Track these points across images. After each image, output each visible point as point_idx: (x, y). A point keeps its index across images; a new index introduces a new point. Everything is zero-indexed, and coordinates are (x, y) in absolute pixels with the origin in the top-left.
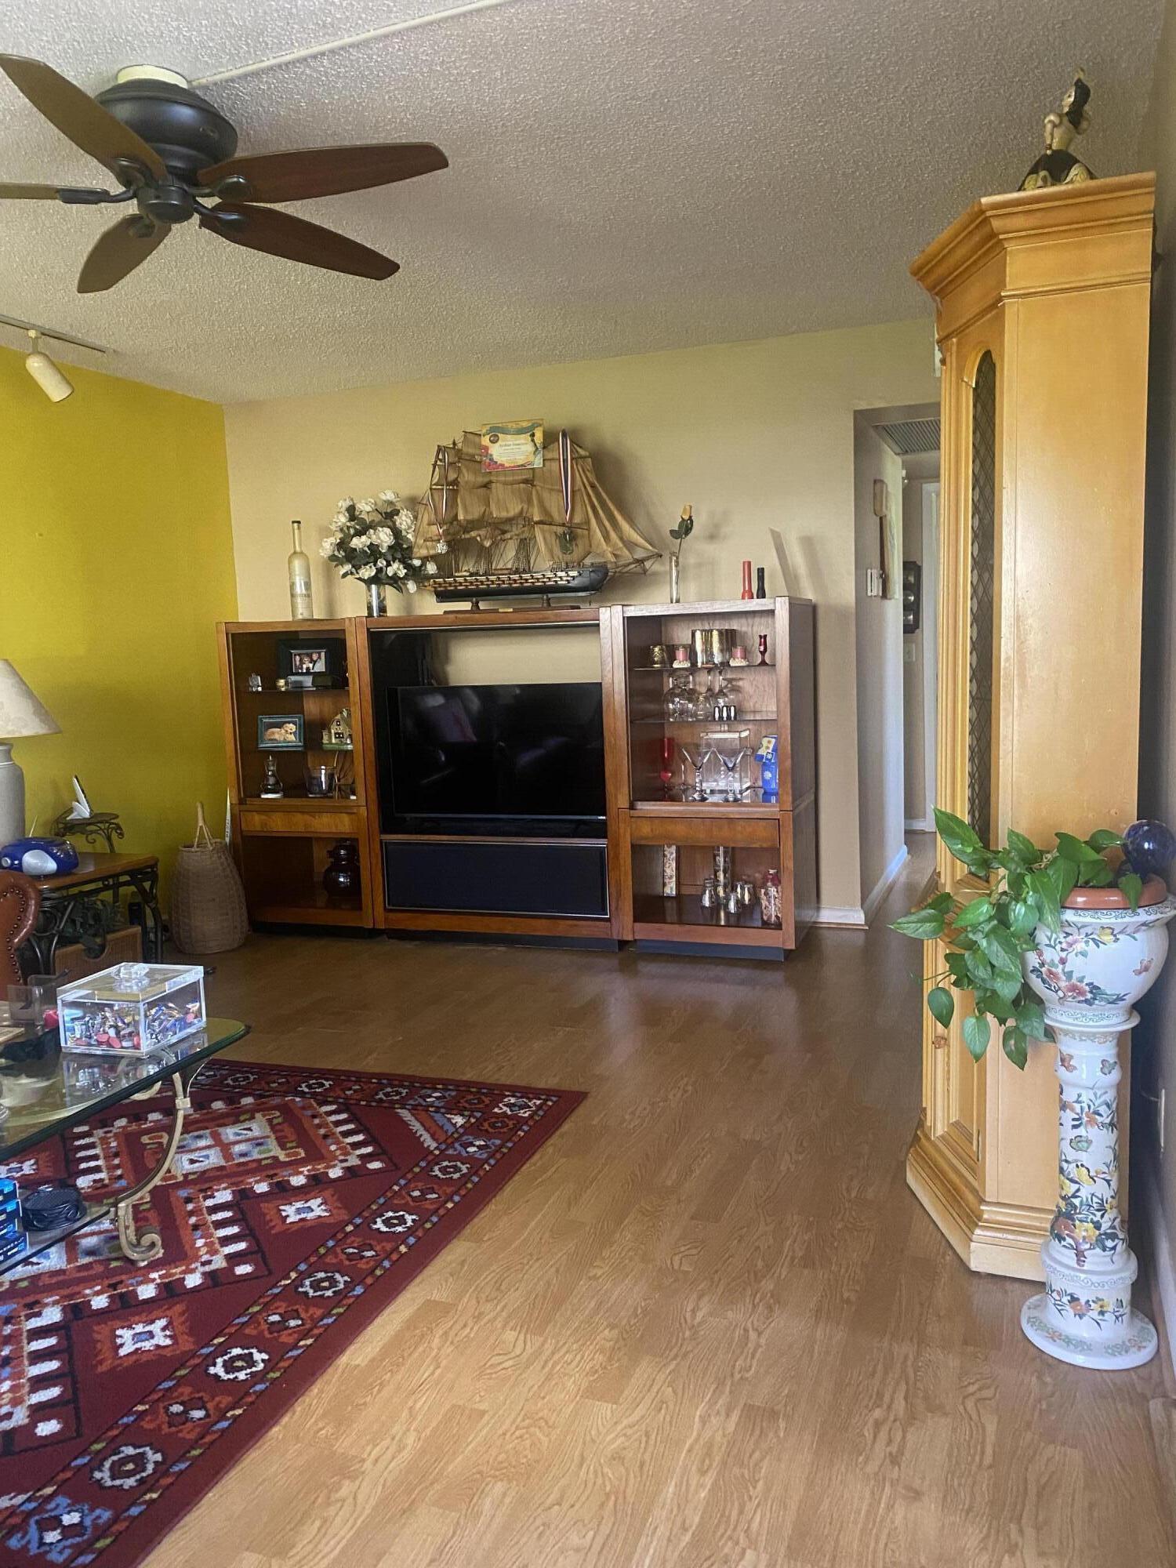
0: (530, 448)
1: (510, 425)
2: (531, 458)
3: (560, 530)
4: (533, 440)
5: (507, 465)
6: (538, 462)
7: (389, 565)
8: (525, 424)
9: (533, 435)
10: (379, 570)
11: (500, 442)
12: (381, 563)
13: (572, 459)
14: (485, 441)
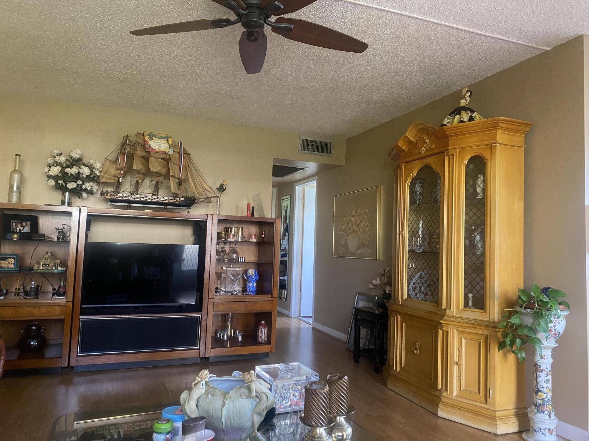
0: (167, 145)
1: (157, 134)
2: (168, 150)
3: (177, 180)
4: (168, 143)
5: (157, 150)
6: (171, 152)
7: (83, 184)
8: (164, 136)
9: (168, 141)
10: (78, 185)
11: (153, 141)
12: (80, 182)
13: (184, 154)
14: (147, 138)
